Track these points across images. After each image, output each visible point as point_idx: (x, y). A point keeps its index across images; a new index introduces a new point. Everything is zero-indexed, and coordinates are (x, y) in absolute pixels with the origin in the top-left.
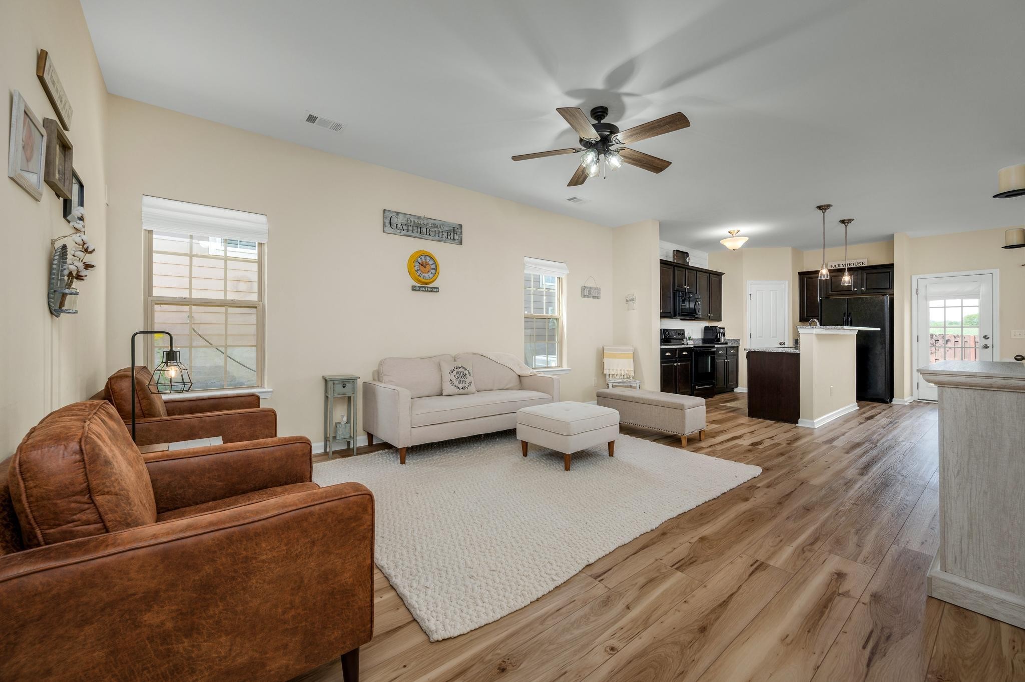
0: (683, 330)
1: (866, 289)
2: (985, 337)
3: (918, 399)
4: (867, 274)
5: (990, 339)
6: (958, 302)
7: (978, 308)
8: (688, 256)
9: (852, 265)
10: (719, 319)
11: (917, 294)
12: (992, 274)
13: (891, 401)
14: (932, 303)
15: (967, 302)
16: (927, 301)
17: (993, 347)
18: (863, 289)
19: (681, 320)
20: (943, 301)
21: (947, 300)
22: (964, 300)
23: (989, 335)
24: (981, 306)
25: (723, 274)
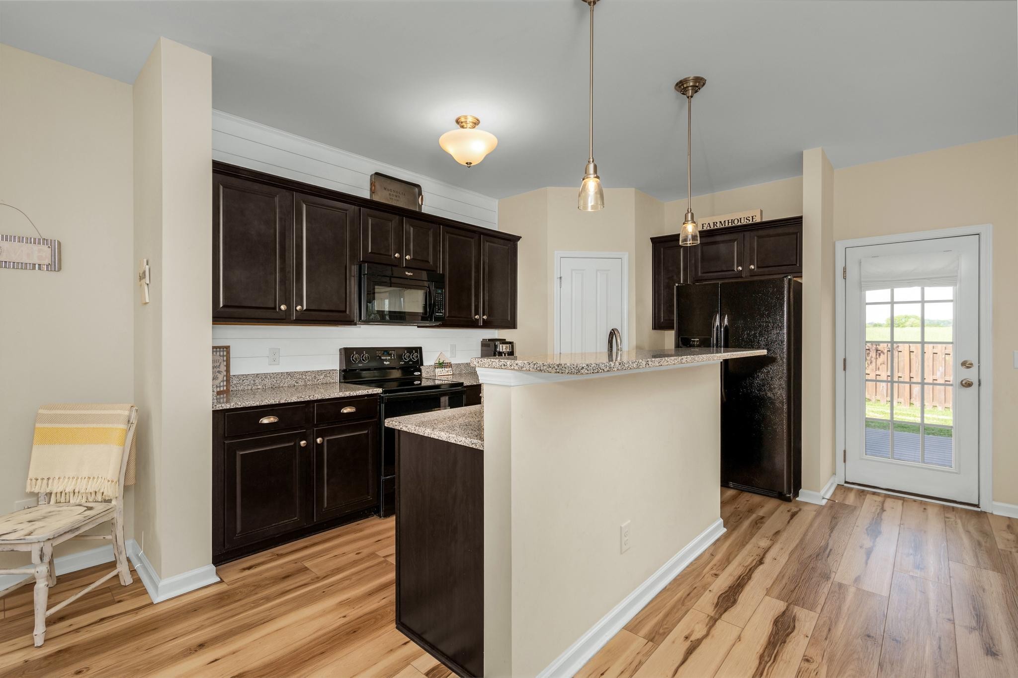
0: (419, 350)
1: (758, 267)
2: (966, 365)
3: (846, 482)
4: (759, 237)
5: (974, 369)
6: (914, 293)
7: (951, 304)
8: (420, 193)
9: (736, 222)
10: (511, 324)
11: (845, 278)
12: (978, 234)
13: (796, 494)
14: (871, 295)
15: (932, 292)
16: (861, 291)
17: (979, 385)
18: (752, 267)
19: (418, 327)
20: (888, 291)
21: (896, 290)
22: (927, 289)
23: (975, 361)
24: (958, 302)
25: (519, 238)
